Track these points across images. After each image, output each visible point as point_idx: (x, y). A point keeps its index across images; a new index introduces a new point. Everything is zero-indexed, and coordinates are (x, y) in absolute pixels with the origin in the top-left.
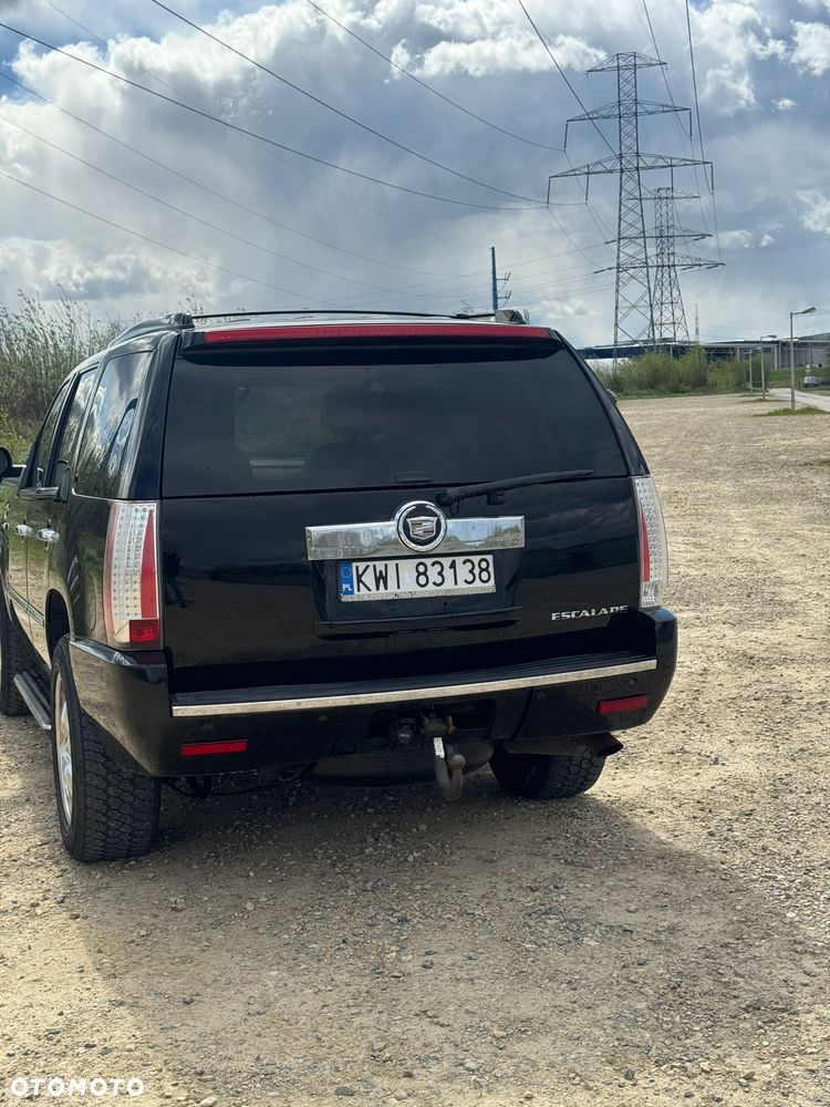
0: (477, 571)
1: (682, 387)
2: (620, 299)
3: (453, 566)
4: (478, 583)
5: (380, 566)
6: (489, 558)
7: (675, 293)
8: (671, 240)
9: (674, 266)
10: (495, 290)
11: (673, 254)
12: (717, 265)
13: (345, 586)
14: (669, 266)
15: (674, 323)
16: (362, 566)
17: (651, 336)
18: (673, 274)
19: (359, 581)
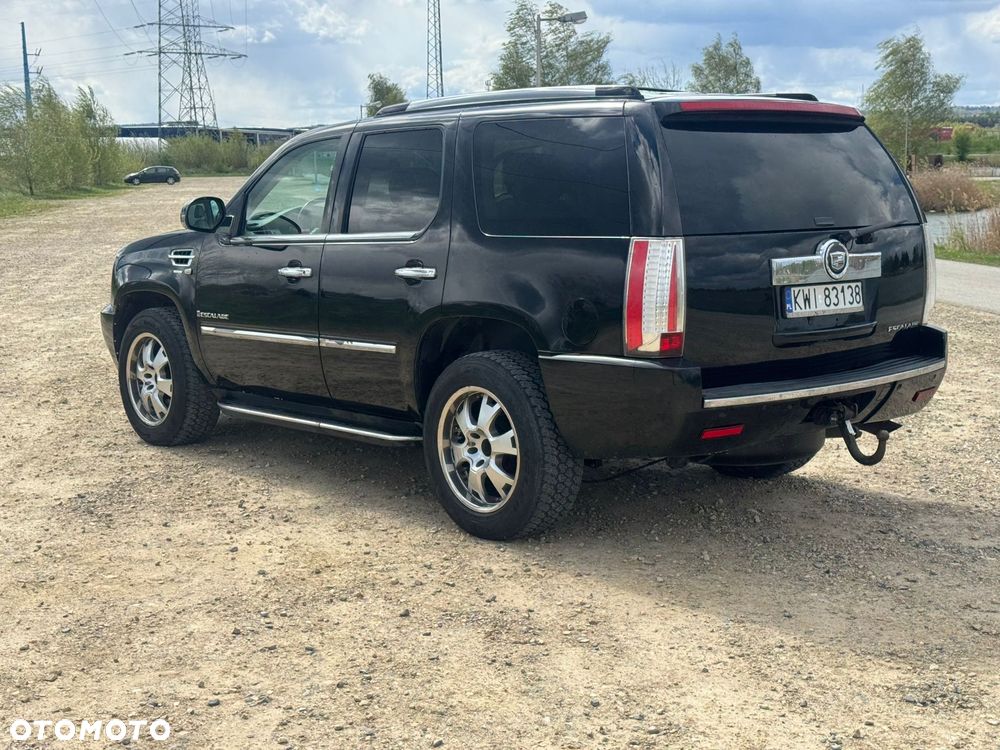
0: (854, 294)
1: (225, 167)
2: (163, 82)
3: (843, 291)
4: (855, 304)
5: (806, 289)
6: (859, 284)
7: (203, 80)
8: (197, 29)
9: (200, 54)
10: (26, 64)
11: (200, 42)
12: (240, 56)
13: (788, 306)
14: (196, 54)
15: (202, 108)
16: (797, 289)
17: (194, 118)
18: (200, 62)
19: (796, 302)
